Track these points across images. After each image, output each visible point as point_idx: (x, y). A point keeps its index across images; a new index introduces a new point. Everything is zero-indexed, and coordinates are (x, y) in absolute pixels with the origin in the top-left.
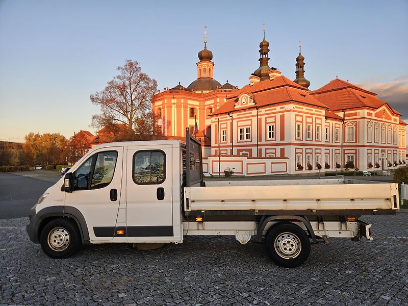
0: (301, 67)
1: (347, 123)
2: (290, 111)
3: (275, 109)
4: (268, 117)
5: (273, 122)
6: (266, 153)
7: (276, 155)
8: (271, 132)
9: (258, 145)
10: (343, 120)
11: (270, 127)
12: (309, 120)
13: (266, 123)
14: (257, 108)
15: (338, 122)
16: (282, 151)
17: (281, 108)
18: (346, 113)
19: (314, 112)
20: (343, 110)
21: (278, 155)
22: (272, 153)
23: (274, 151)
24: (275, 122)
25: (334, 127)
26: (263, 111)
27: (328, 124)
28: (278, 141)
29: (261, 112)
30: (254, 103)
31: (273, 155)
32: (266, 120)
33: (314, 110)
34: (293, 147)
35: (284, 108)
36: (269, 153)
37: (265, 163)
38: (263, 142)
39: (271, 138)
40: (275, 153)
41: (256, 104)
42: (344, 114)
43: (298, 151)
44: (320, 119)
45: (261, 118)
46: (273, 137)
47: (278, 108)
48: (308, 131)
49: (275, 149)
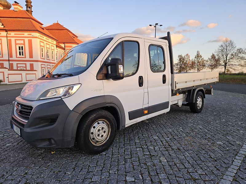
0: (29, 8)
1: (66, 51)
2: (36, 37)
3: (24, 34)
4: (18, 40)
5: (22, 44)
6: (17, 67)
7: (26, 68)
8: (21, 51)
9: (9, 60)
10: (64, 49)
11: (19, 47)
12: (48, 46)
13: (16, 44)
14: (6, 31)
15: (62, 50)
16: (32, 66)
17: (28, 34)
18: (66, 45)
19: (50, 41)
20: (64, 43)
21: (28, 68)
22: (23, 67)
23: (24, 66)
24: (24, 44)
25: (60, 53)
26: (12, 34)
27: (57, 51)
28: (28, 58)
29: (10, 34)
30: (3, 26)
31: (24, 68)
32: (16, 42)
33: (50, 40)
34: (40, 63)
35: (31, 34)
36: (20, 67)
37: (21, 74)
38: (14, 58)
39: (21, 56)
40: (26, 67)
41: (4, 27)
42: (65, 46)
43: (43, 66)
44: (54, 46)
45: (11, 39)
46: (23, 55)
47: (26, 34)
48: (47, 54)
49: (26, 64)
